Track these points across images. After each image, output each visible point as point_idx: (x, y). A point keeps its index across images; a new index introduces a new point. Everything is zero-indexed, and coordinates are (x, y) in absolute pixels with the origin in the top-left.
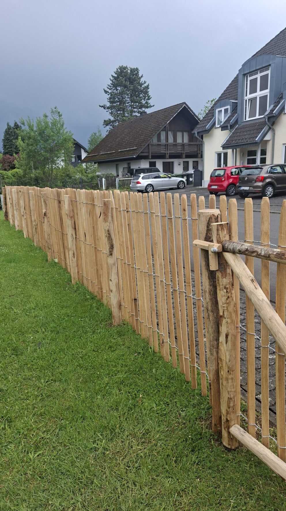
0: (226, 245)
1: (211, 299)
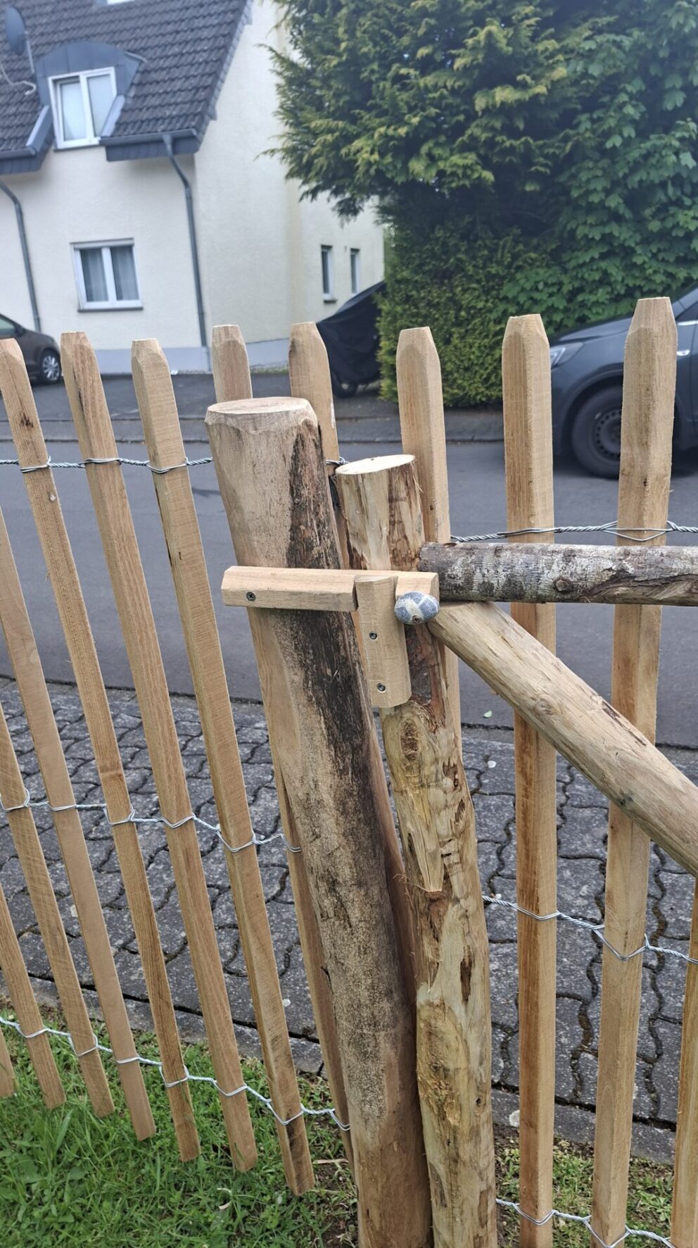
0: (457, 570)
1: (350, 834)
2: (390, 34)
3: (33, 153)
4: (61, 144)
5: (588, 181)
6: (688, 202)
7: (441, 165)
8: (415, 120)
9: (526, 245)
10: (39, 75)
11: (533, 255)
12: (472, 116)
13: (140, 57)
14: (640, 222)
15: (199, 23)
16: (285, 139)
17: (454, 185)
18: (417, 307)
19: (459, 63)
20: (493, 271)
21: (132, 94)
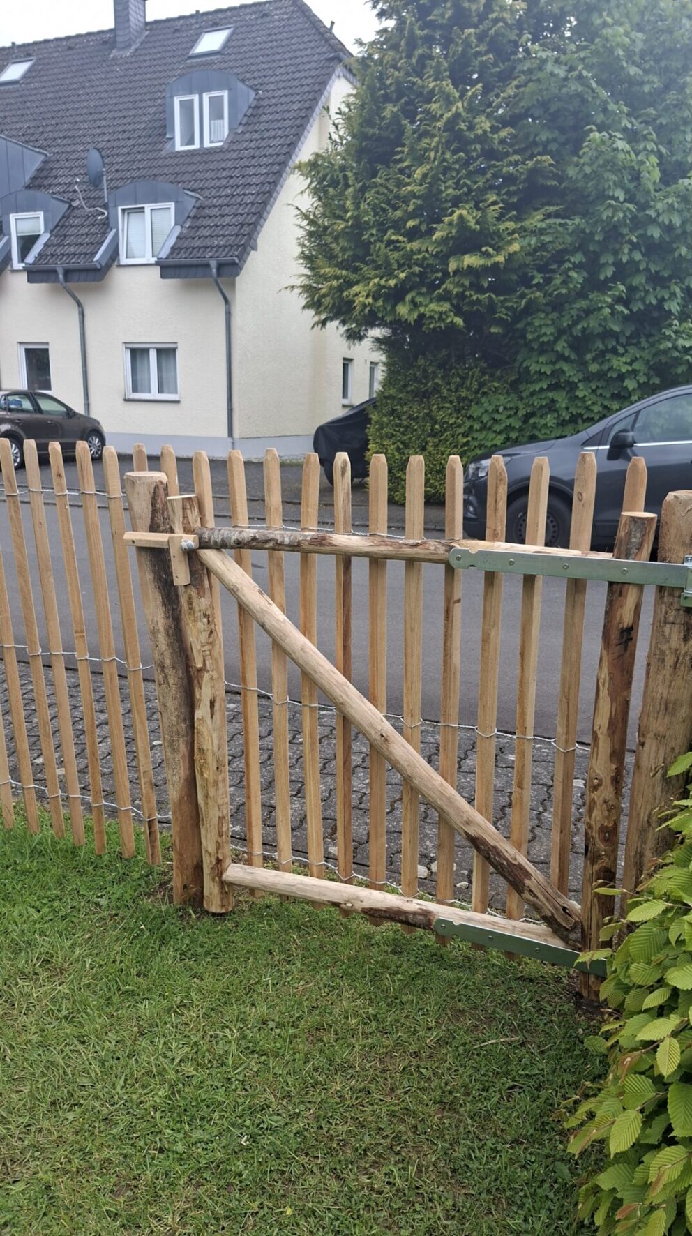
0: (206, 536)
1: (170, 645)
2: (387, 207)
3: (99, 267)
4: (124, 260)
5: (540, 326)
6: (621, 350)
7: (422, 310)
8: (402, 275)
9: (492, 375)
10: (111, 205)
11: (496, 384)
12: (446, 274)
13: (197, 195)
14: (583, 364)
15: (251, 171)
16: (303, 278)
17: (432, 326)
18: (400, 419)
19: (438, 235)
20: (463, 395)
21: (187, 225)
